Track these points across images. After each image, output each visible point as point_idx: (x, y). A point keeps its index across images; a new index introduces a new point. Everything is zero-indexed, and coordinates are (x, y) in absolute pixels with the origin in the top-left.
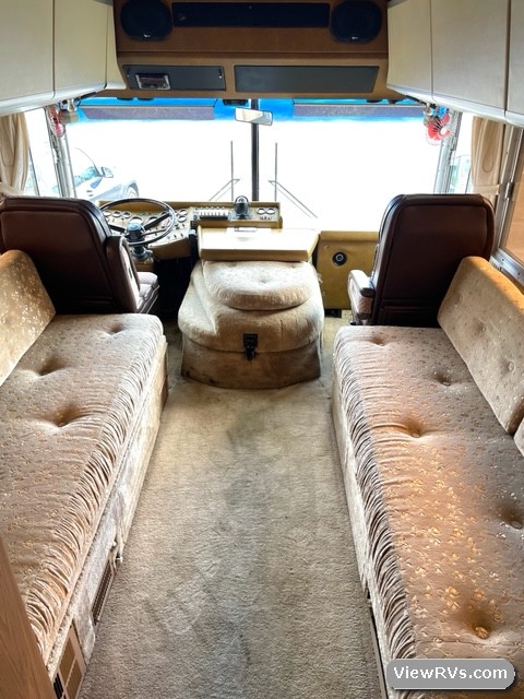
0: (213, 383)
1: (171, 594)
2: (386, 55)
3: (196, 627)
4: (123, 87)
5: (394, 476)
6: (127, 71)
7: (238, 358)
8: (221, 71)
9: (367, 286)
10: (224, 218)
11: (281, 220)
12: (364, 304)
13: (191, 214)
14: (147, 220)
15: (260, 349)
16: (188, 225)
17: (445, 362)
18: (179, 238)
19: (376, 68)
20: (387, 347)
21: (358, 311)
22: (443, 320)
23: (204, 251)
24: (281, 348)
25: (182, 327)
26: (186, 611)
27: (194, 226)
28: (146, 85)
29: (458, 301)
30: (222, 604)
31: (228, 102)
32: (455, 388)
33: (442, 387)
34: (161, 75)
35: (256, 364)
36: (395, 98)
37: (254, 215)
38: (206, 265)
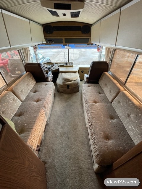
0: (62, 93)
1: (56, 128)
2: (91, 36)
3: (60, 133)
4: (46, 43)
5: (92, 111)
6: (46, 40)
7: (66, 89)
8: (62, 39)
9: (87, 77)
10: (64, 65)
11: (73, 65)
12: (87, 80)
13: (58, 65)
14: (51, 66)
15: (70, 87)
16: (58, 66)
17: (100, 90)
18: (56, 69)
19: (89, 39)
20: (90, 87)
21: (86, 81)
22: (100, 83)
23: (60, 71)
24: (73, 87)
25: (57, 84)
26: (59, 131)
27: (59, 67)
28: (49, 42)
29: (102, 80)
30: (64, 129)
31: (63, 45)
32: (102, 95)
33: (99, 94)
34: (52, 40)
35: (69, 90)
36: (92, 44)
37: (68, 65)
38: (61, 73)
